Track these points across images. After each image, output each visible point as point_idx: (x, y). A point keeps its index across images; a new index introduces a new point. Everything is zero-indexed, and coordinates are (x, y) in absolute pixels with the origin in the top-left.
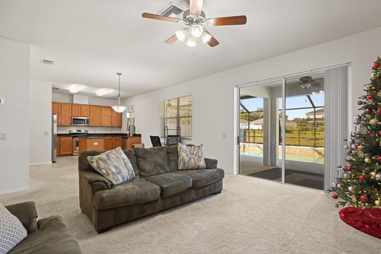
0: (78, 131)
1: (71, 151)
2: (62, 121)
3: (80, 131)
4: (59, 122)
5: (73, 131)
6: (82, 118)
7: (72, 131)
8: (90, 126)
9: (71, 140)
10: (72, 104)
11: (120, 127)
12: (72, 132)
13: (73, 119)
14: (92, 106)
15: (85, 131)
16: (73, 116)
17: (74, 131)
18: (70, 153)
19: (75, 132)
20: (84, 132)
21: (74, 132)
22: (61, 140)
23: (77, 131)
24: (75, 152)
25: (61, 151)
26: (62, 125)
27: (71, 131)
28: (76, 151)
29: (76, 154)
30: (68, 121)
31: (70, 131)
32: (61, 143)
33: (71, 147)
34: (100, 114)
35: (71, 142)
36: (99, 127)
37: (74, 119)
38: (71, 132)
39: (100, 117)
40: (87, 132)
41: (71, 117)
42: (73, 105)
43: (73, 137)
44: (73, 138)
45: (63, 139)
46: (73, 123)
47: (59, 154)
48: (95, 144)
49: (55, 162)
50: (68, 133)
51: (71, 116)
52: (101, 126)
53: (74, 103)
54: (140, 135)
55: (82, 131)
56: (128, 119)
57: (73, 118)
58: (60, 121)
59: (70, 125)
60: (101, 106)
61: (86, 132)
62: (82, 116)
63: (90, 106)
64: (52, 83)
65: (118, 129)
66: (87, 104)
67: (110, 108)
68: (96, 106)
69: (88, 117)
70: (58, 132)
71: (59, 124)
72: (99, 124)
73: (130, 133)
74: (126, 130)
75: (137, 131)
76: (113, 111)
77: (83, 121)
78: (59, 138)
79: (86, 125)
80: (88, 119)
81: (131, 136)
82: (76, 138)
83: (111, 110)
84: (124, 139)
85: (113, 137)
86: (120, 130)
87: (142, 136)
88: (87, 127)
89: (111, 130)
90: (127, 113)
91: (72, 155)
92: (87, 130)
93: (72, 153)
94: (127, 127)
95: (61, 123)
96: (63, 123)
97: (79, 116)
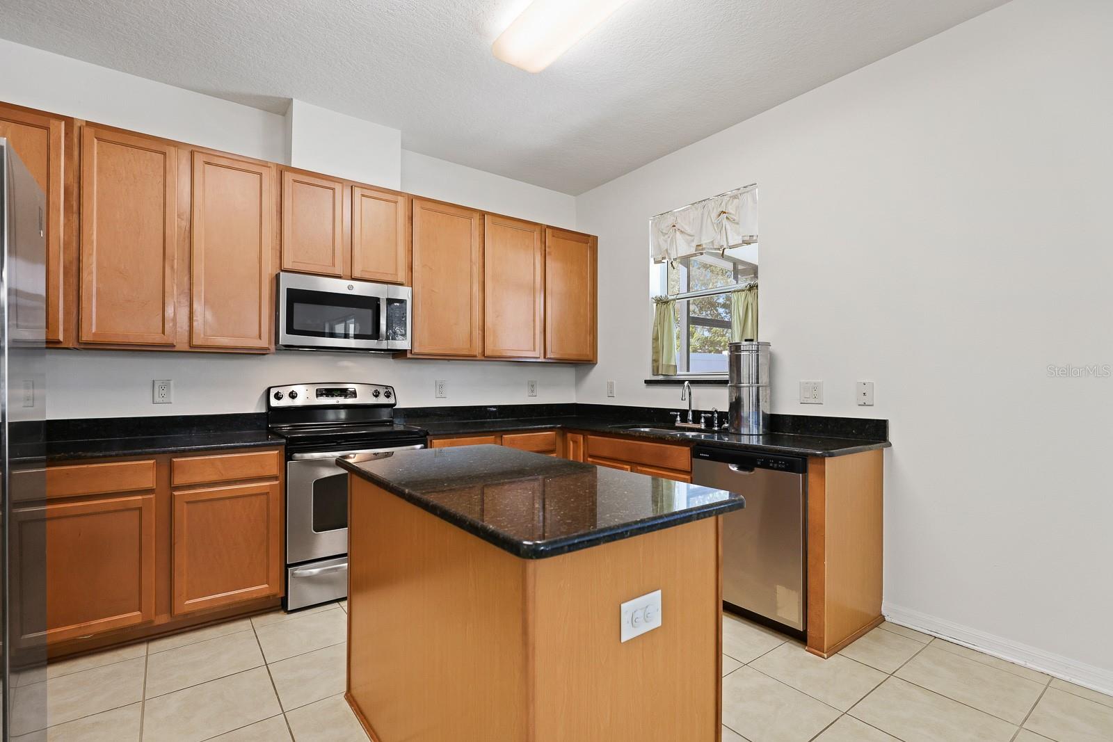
0: (329, 393)
1: (275, 572)
2: (198, 307)
3: (344, 392)
4: (170, 311)
5: (290, 389)
6: (360, 289)
7: (285, 392)
8: (416, 350)
9: (276, 478)
10: (283, 170)
11: (582, 363)
12: (286, 402)
13: (288, 290)
14: (429, 205)
15: (376, 395)
16: (286, 265)
17: (299, 389)
18: (260, 589)
19: (305, 398)
20: (373, 401)
21: (299, 402)
22: (178, 480)
23: (320, 393)
24: (310, 579)
25: (181, 584)
27: (273, 392)
28: (314, 570)
29: (315, 595)
30: (252, 314)
31: (268, 391)
32: (181, 511)
33: (276, 528)
34: (476, 269)
35: (277, 494)
36: (468, 358)
37: (296, 296)
38: (274, 403)
39: (476, 287)
40: (388, 395)
41: (277, 278)
42: (288, 177)
43: (292, 448)
44: (288, 457)
45: (197, 467)
46: (290, 330)
47: (163, 619)
50: (253, 406)
51: (269, 269)
52: (481, 356)
53: (293, 165)
54: (869, 432)
55: (354, 394)
56: (662, 301)
57: (288, 282)
58: (176, 310)
59: (264, 343)
60: (483, 214)
61: (382, 400)
62: (357, 274)
63: (412, 199)
65: (568, 374)
67: (536, 235)
68: (453, 210)
69: (401, 284)
70: (172, 401)
71: (163, 333)
72: (471, 341)
73: (736, 405)
74: (648, 382)
75: (813, 392)
76: (550, 253)
77: (368, 313)
78: (158, 465)
79: (384, 345)
80: (402, 302)
81: (751, 435)
82: (316, 455)
83: (538, 244)
84: (732, 462)
85: (569, 435)
86: (579, 380)
87: (892, 435)
88: (391, 360)
89: (533, 386)
90: (652, 260)
91: (281, 605)
92: (387, 387)
93: (277, 590)
94: (655, 361)
95: (187, 329)
96: (205, 322)
97: (337, 271)
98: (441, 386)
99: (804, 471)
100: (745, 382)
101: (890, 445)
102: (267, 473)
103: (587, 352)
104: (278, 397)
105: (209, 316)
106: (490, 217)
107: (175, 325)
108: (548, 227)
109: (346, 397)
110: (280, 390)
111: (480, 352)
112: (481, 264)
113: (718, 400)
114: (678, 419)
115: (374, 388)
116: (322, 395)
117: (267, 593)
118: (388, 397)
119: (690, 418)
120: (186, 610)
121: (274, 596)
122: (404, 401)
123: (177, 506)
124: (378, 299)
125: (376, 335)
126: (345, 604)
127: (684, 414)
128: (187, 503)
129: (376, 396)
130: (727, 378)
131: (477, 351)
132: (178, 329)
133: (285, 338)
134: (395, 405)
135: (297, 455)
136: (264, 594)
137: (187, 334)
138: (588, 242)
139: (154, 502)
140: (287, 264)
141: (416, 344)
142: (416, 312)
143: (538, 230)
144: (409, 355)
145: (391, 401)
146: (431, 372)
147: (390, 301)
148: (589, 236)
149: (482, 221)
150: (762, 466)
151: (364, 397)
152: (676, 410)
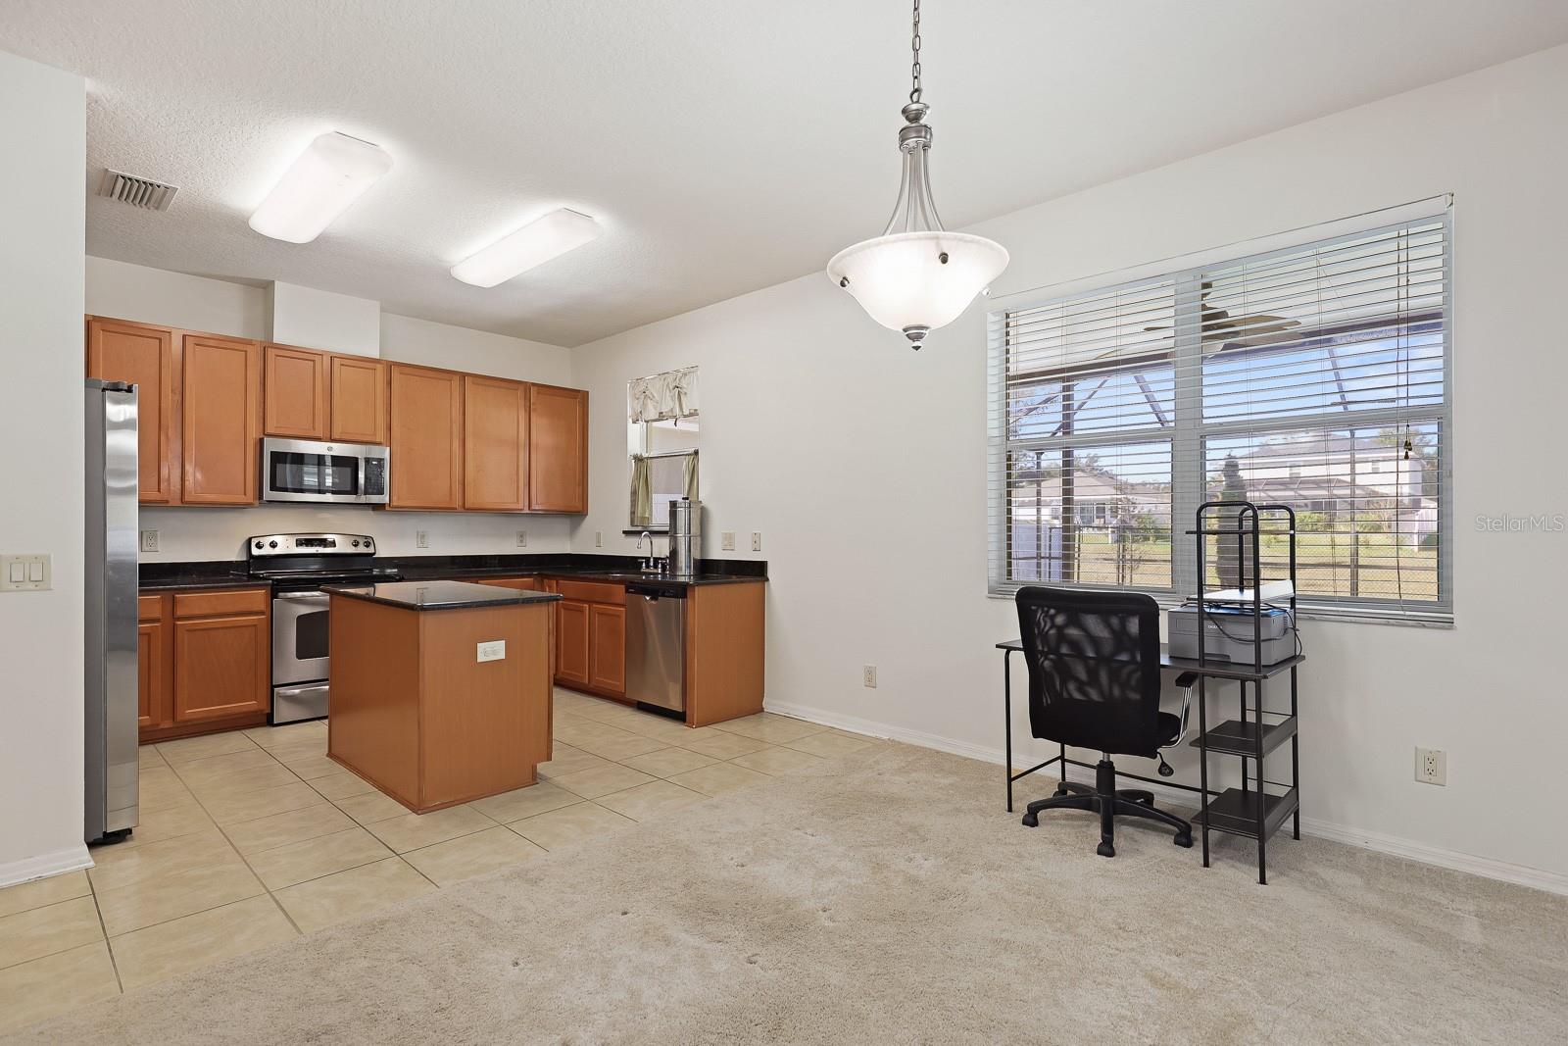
0: (309, 543)
1: (264, 691)
2: (189, 468)
3: (323, 543)
4: (164, 472)
5: (271, 539)
6: (340, 449)
7: (266, 541)
8: (394, 504)
9: (262, 613)
10: (267, 347)
11: (574, 513)
12: (267, 551)
13: (273, 454)
14: (407, 370)
15: (356, 544)
17: (280, 539)
18: (250, 705)
19: (286, 546)
20: (351, 550)
21: (278, 551)
22: (180, 612)
23: (299, 543)
24: (292, 699)
25: (182, 695)
26: (187, 499)
27: (254, 542)
28: (295, 692)
29: (299, 712)
30: (238, 473)
31: (249, 541)
32: (182, 637)
33: (264, 659)
34: (456, 428)
35: (264, 626)
36: (450, 510)
37: (278, 458)
38: (255, 552)
39: (456, 445)
40: (367, 545)
41: (261, 441)
42: (271, 353)
43: (277, 588)
44: (274, 595)
45: (196, 602)
46: (273, 488)
47: (167, 724)
48: (485, 653)
49: (121, 836)
50: (233, 554)
51: (254, 434)
52: (461, 508)
53: (276, 341)
54: (756, 571)
55: (333, 544)
56: (638, 459)
57: (272, 446)
58: (170, 471)
59: (249, 499)
60: (463, 376)
61: (362, 549)
62: (336, 436)
63: (390, 366)
64: (90, 85)
65: (563, 524)
66: (376, 354)
67: (520, 393)
68: (432, 374)
69: (380, 444)
70: (159, 549)
71: (159, 491)
72: (451, 495)
73: (674, 553)
74: (626, 533)
75: (729, 540)
76: (535, 410)
77: (348, 471)
78: (163, 600)
79: (363, 499)
80: (380, 461)
81: (684, 573)
82: (298, 594)
83: (522, 402)
84: (648, 595)
85: (546, 581)
86: (573, 530)
87: (771, 573)
88: (371, 512)
89: (522, 536)
90: (630, 420)
91: (269, 721)
92: (366, 537)
93: (265, 707)
94: (633, 513)
95: (180, 487)
96: (195, 481)
97: (317, 435)
98: (423, 536)
99: (684, 596)
100: (680, 534)
101: (768, 580)
102: (256, 609)
103: (577, 505)
104: (259, 546)
105: (199, 476)
106: (471, 378)
107: (169, 484)
108: (534, 384)
109: (325, 546)
110: (261, 540)
111: (460, 504)
112: (461, 422)
113: (661, 548)
114: (644, 565)
115: (354, 538)
116: (301, 545)
117: (256, 708)
118: (367, 546)
119: (652, 564)
120: (187, 717)
121: (262, 711)
122: (383, 551)
123: (179, 634)
124: (357, 459)
125: (355, 490)
126: (326, 721)
127: (647, 559)
128: (188, 631)
129: (356, 546)
130: (667, 529)
131: (457, 503)
132: (172, 488)
133: (269, 494)
134: (374, 554)
135: (281, 594)
136: (252, 709)
137: (179, 492)
138: (580, 398)
139: (160, 628)
140: (270, 430)
141: (394, 498)
142: (394, 469)
143: (521, 388)
144: (387, 508)
145: (371, 550)
146: (413, 524)
147: (368, 461)
148: (579, 391)
149: (462, 383)
150: (663, 595)
151: (343, 547)
152: (643, 558)
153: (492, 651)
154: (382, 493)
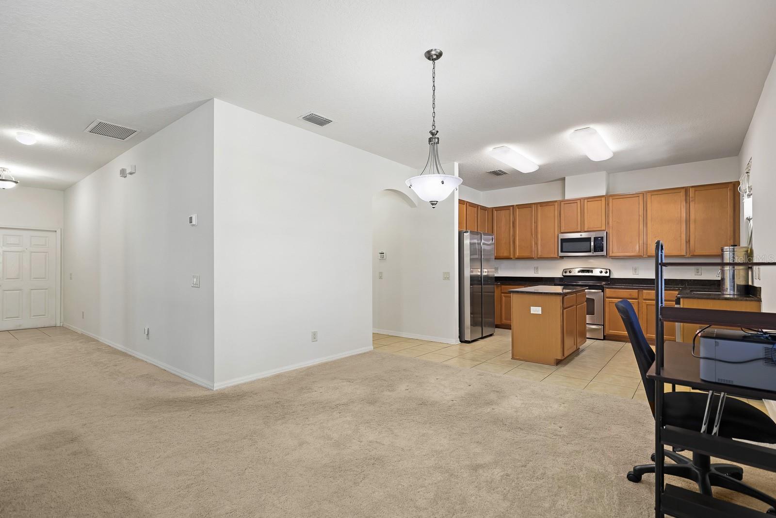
2: (538, 247)
3: (588, 272)
5: (570, 270)
6: (584, 235)
12: (569, 274)
13: (561, 239)
14: (616, 197)
16: (562, 231)
17: (573, 270)
19: (575, 273)
20: (599, 274)
21: (572, 274)
26: (538, 257)
37: (563, 241)
39: (642, 226)
42: (562, 203)
51: (557, 233)
56: (749, 220)
57: (561, 236)
60: (644, 193)
61: (605, 275)
62: (586, 230)
63: (608, 197)
68: (628, 196)
76: (693, 200)
79: (594, 254)
80: (602, 238)
83: (683, 198)
87: (764, 296)
92: (606, 270)
95: (536, 253)
96: (541, 251)
97: (578, 230)
98: (636, 269)
104: (566, 272)
106: (649, 193)
111: (645, 254)
112: (645, 215)
115: (601, 270)
116: (581, 272)
118: (607, 273)
124: (590, 238)
125: (590, 250)
129: (602, 273)
133: (562, 254)
138: (729, 187)
141: (611, 253)
142: (608, 241)
143: (683, 191)
144: (608, 257)
147: (596, 238)
149: (645, 196)
151: (595, 273)
153: (536, 310)
154: (603, 251)
